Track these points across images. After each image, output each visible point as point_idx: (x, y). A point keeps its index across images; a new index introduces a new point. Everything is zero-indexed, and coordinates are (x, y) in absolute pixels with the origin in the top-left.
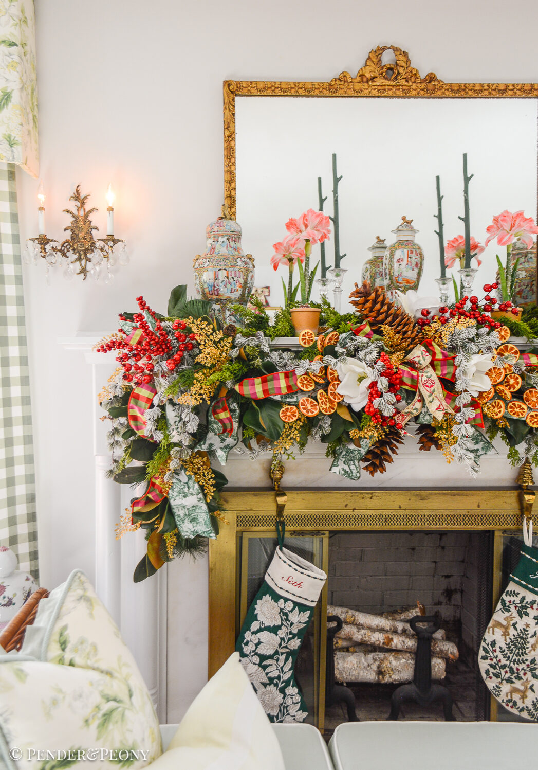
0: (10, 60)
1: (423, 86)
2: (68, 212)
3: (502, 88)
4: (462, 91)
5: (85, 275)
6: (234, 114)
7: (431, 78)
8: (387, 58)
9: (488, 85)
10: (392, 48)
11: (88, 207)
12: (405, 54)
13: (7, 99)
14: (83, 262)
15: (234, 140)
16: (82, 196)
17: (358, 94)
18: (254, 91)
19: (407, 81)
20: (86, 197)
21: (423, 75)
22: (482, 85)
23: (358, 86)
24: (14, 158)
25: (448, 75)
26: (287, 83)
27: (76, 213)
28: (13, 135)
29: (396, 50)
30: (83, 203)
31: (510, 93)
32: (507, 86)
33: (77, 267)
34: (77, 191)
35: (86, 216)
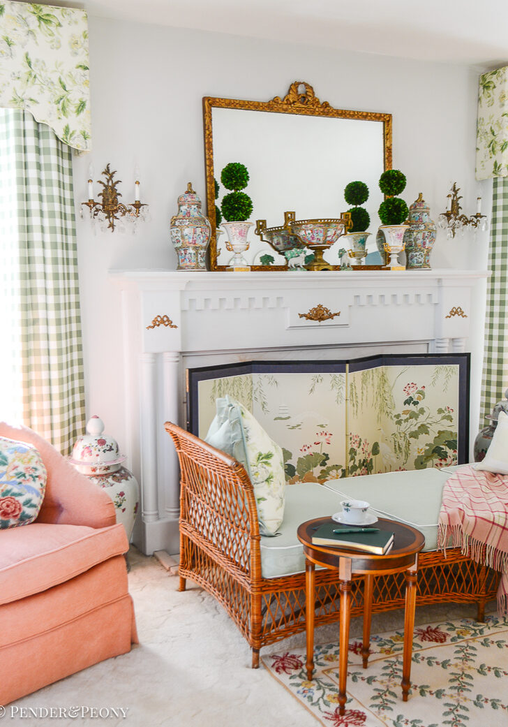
0: (85, 79)
1: (322, 110)
2: (101, 182)
3: (364, 114)
4: (343, 114)
5: (113, 228)
6: (211, 120)
7: (326, 105)
8: (301, 89)
9: (357, 112)
10: (303, 83)
11: (115, 179)
12: (311, 88)
13: (83, 107)
14: (111, 219)
15: (211, 137)
16: (111, 172)
17: (285, 111)
18: (223, 105)
19: (313, 106)
20: (114, 173)
21: (321, 102)
22: (354, 112)
23: (285, 107)
24: (87, 147)
25: (336, 104)
26: (244, 101)
27: (106, 184)
28: (87, 131)
29: (306, 85)
30: (111, 176)
31: (369, 118)
32: (367, 113)
33: (107, 222)
34: (108, 168)
35: (114, 185)
